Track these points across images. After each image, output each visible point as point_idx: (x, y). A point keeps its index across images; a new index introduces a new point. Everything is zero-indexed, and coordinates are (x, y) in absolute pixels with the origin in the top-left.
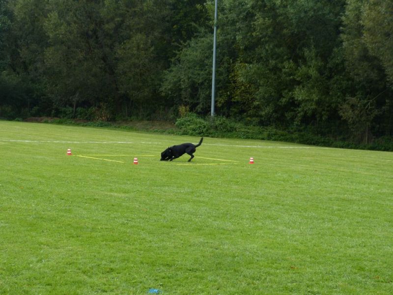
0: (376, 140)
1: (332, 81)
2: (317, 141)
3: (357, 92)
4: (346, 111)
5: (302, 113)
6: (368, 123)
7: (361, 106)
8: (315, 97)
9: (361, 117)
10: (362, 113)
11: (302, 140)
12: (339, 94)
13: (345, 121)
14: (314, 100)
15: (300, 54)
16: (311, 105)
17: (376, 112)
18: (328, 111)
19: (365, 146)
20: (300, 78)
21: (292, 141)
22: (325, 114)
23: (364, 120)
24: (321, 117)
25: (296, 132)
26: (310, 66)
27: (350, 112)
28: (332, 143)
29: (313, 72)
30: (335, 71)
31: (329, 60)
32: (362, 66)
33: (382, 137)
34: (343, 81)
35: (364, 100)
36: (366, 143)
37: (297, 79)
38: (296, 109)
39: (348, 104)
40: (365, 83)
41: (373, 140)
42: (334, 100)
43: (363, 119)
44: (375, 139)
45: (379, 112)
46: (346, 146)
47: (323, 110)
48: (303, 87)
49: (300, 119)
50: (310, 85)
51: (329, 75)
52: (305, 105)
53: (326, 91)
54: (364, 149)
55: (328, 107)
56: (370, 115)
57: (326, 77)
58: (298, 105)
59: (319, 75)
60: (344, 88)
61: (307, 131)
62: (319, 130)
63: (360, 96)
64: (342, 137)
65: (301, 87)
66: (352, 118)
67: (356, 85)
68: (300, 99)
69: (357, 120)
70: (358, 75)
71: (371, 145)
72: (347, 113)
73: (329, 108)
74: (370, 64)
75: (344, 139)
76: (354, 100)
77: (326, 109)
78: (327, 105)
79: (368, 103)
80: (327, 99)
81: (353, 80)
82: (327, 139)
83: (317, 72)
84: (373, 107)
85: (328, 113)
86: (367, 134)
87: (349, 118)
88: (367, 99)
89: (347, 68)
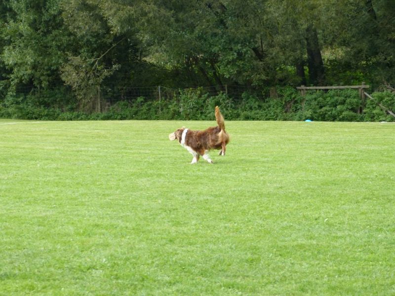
0: (111, 108)
1: (49, 38)
2: (39, 115)
3: (81, 49)
4: (69, 74)
5: (16, 81)
6: (98, 87)
7: (87, 67)
8: (30, 59)
9: (89, 80)
10: (88, 76)
11: (20, 114)
12: (59, 53)
13: (70, 87)
14: (29, 63)
15: (8, 6)
16: (26, 70)
17: (106, 73)
18: (48, 75)
19: (98, 116)
20: (9, 36)
21: (9, 116)
22: (44, 80)
23: (92, 84)
24: (40, 83)
25: (13, 105)
26: (21, 21)
27: (74, 74)
28: (58, 115)
29: (24, 28)
30: (54, 24)
31: (44, 11)
32: (82, 16)
33: (118, 102)
34: (64, 36)
35: (90, 58)
36: (99, 112)
37: (6, 38)
38: (9, 76)
39: (71, 65)
40: (89, 37)
41: (107, 107)
42: (54, 61)
43: (91, 82)
44: (109, 106)
45: (108, 72)
46: (75, 118)
47: (42, 75)
48: (14, 47)
49: (14, 88)
50: (22, 45)
51: (45, 30)
52: (18, 71)
53: (43, 50)
54: (97, 120)
55: (47, 70)
56: (99, 76)
57: (42, 33)
58: (11, 71)
59: (32, 31)
60: (65, 45)
61: (27, 103)
62: (41, 100)
63: (86, 54)
64: (69, 106)
65: (11, 47)
66: (77, 82)
67: (79, 41)
68: (11, 62)
69: (83, 84)
70: (78, 28)
71: (104, 114)
72: (70, 77)
73: (49, 72)
74: (91, 14)
75: (72, 110)
76: (77, 60)
77: (45, 73)
78: (46, 68)
79: (94, 62)
80: (46, 60)
81: (74, 34)
82: (51, 110)
83: (29, 28)
84: (102, 66)
85: (47, 78)
86: (99, 100)
87: (74, 83)
88: (94, 57)
89: (65, 20)
